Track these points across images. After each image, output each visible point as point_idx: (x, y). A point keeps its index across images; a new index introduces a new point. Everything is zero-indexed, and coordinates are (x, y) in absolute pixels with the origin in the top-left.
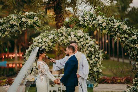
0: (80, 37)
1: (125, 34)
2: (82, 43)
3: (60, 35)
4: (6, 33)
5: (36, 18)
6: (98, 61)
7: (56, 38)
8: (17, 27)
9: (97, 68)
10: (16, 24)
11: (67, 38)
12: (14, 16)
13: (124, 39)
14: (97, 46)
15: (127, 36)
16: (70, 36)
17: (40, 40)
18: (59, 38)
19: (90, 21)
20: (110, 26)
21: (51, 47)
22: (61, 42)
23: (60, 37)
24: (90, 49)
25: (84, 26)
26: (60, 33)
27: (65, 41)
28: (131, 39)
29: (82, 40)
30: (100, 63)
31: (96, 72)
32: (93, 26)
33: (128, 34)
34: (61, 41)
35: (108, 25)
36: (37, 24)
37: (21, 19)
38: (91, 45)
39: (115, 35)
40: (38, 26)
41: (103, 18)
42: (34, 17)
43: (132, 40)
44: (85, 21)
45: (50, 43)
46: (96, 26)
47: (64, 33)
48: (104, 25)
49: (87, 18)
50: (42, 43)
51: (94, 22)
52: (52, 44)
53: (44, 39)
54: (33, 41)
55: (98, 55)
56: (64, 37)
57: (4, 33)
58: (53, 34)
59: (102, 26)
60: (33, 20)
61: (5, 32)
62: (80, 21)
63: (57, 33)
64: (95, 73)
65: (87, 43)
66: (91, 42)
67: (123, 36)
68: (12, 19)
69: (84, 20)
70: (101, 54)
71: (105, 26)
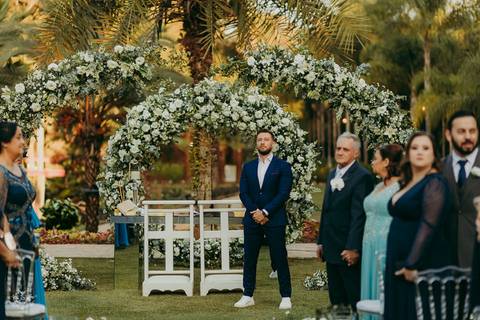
0: (254, 106)
1: (360, 103)
2: (260, 123)
3: (201, 99)
4: (67, 97)
5: (140, 60)
6: (303, 172)
7: (190, 108)
8: (95, 81)
9: (301, 192)
10: (93, 74)
11: (218, 109)
12: (86, 56)
13: (358, 114)
14: (301, 133)
15: (367, 108)
16: (228, 102)
17: (147, 115)
18: (198, 108)
19: (276, 67)
20: (324, 80)
21: (175, 132)
22: (202, 119)
23: (202, 105)
24: (280, 138)
25: (262, 81)
26: (201, 95)
27: (215, 116)
28: (373, 113)
29: (259, 114)
30: (308, 177)
31: (298, 201)
32: (285, 79)
33: (367, 102)
34: (204, 116)
35: (321, 78)
36: (144, 75)
37: (105, 62)
38: (284, 128)
39: (339, 104)
40: (144, 80)
41: (308, 62)
42: (136, 57)
43: (376, 118)
44: (262, 67)
45: (171, 122)
46: (290, 80)
47: (212, 96)
48: (311, 77)
49: (266, 61)
50: (150, 123)
51: (286, 70)
52: (178, 125)
53: (158, 112)
54: (128, 117)
55: (304, 155)
56: (210, 107)
57: (62, 98)
58: (182, 98)
59: (305, 81)
60: (132, 66)
61: (64, 93)
62: (251, 67)
63: (192, 96)
64: (295, 205)
65: (273, 124)
66: (284, 120)
67: (356, 106)
68: (84, 63)
69: (261, 65)
70: (310, 154)
71: (313, 82)
